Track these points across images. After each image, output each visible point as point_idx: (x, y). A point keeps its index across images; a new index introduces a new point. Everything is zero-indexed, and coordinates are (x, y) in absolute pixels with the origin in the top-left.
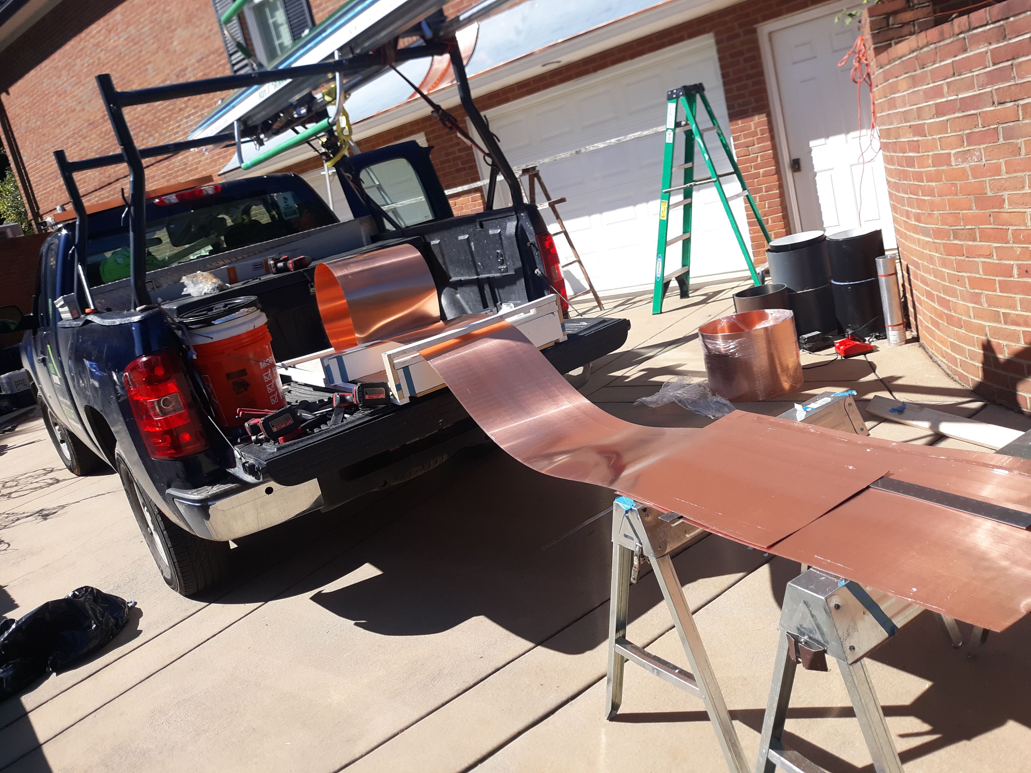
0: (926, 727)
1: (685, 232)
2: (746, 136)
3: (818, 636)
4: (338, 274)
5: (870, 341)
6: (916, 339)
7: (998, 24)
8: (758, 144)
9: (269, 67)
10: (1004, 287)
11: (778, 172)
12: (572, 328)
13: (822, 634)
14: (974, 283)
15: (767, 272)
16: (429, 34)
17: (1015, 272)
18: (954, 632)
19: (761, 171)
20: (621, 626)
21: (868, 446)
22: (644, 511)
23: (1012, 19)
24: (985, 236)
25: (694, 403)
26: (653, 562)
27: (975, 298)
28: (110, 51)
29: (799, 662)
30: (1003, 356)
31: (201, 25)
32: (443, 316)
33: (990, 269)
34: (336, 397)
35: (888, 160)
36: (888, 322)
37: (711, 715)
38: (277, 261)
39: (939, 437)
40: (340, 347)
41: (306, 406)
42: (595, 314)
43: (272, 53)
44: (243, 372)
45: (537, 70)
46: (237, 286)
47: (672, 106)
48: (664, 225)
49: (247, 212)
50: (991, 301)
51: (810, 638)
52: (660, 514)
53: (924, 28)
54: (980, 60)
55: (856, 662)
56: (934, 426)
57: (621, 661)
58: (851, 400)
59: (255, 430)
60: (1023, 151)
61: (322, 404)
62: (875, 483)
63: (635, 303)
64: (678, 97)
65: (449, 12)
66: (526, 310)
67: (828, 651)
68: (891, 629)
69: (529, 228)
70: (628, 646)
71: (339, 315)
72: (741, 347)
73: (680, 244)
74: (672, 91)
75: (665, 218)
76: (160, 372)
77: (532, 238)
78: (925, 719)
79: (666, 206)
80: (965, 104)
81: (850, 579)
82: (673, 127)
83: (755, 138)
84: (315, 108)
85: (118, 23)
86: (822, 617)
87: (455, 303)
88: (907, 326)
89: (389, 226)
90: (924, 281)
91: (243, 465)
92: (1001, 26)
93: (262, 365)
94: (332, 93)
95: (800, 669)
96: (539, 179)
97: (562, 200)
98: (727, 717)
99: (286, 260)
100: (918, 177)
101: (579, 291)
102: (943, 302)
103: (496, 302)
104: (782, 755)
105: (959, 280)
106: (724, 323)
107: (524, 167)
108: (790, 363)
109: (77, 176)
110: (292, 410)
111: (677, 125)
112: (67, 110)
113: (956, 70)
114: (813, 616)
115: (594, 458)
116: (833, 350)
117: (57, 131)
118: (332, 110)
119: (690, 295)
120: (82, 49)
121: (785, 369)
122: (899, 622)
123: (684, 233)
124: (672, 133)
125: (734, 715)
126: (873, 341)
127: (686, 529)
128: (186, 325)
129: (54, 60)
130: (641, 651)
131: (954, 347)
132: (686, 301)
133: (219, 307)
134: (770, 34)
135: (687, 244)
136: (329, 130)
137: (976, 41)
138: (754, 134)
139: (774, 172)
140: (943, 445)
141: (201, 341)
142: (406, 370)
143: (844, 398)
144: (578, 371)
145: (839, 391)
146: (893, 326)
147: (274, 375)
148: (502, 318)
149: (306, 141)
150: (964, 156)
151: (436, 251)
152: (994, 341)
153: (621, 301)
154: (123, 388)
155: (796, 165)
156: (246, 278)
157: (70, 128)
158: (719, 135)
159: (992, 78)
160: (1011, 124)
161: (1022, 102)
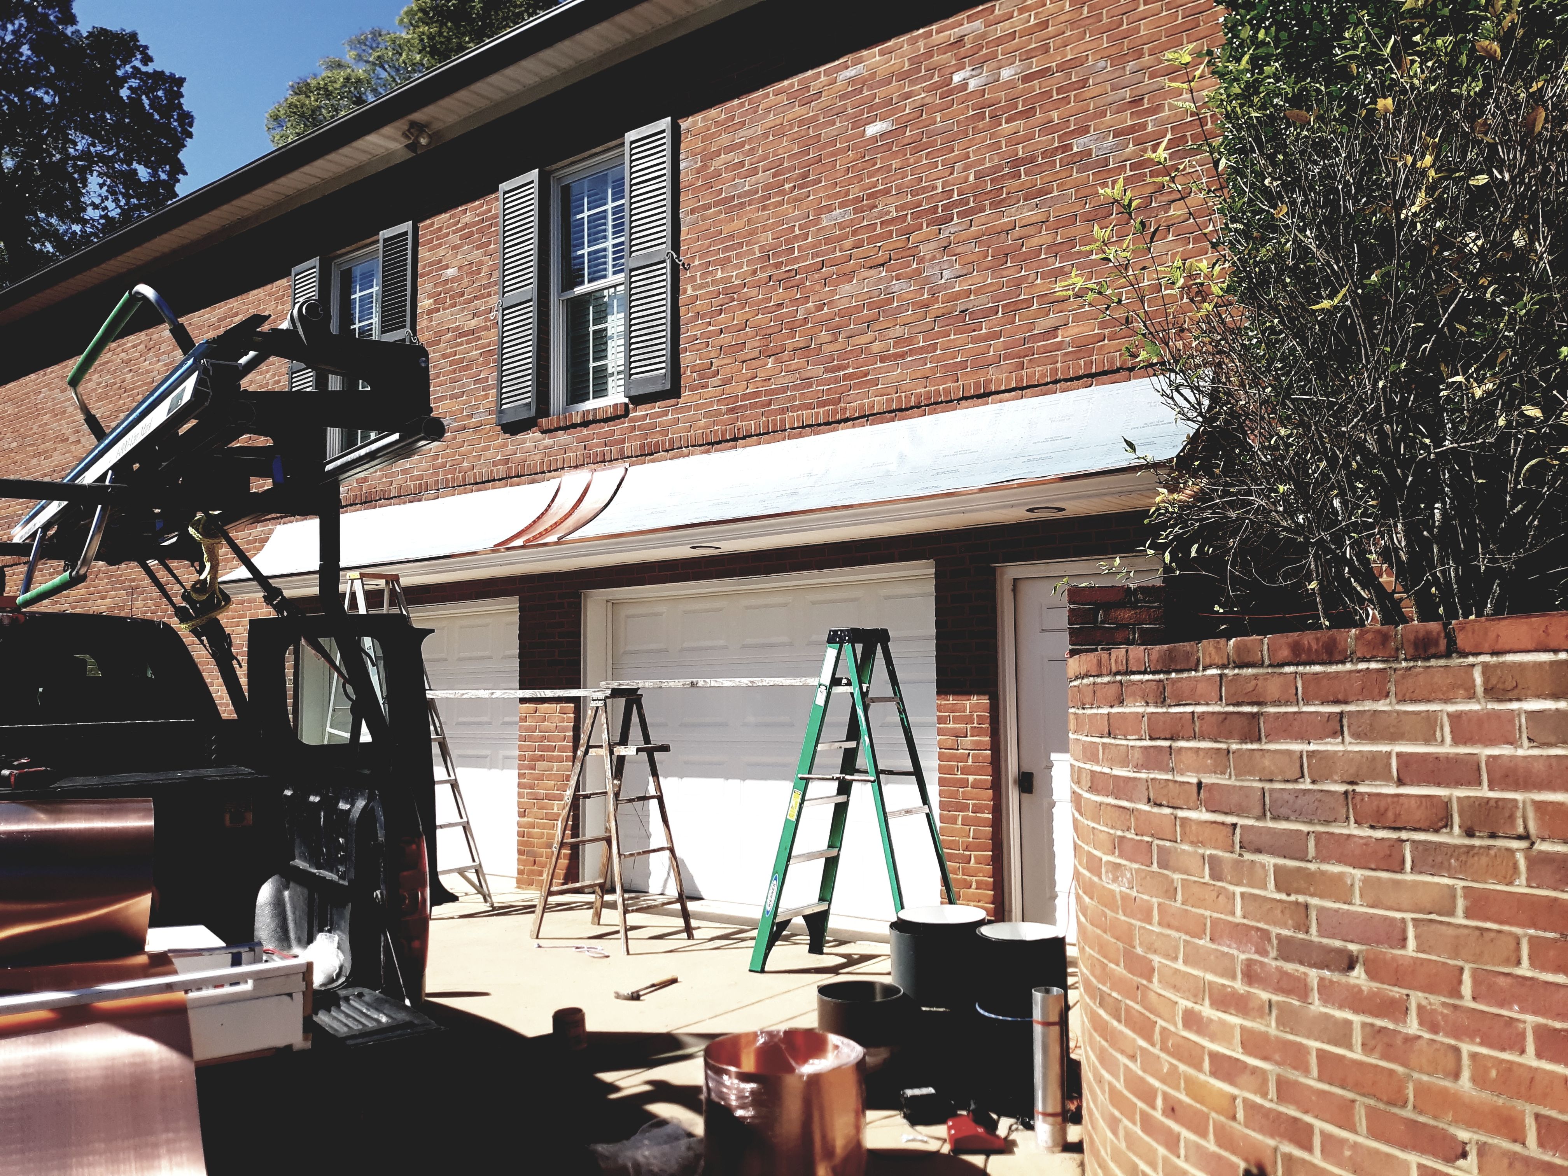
1: (831, 846)
2: (956, 720)
5: (1014, 1127)
6: (1076, 1148)
7: (1157, 677)
8: (972, 736)
11: (997, 786)
17: (1159, 1102)
19: (971, 778)
23: (1173, 675)
28: (142, 374)
31: (267, 372)
36: (1039, 1106)
45: (682, 551)
47: (831, 653)
48: (792, 829)
54: (1136, 725)
60: (1179, 896)
63: (743, 940)
64: (841, 643)
73: (819, 865)
74: (835, 632)
75: (794, 819)
79: (799, 800)
82: (828, 683)
83: (969, 726)
85: (164, 342)
92: (1160, 681)
96: (640, 708)
97: (665, 748)
107: (615, 685)
111: (836, 681)
112: (57, 437)
113: (1112, 728)
116: (941, 1130)
117: (34, 461)
119: (825, 950)
120: (107, 362)
123: (829, 847)
124: (825, 693)
126: (1017, 1129)
129: (66, 366)
134: (1016, 580)
135: (831, 865)
137: (1134, 693)
138: (969, 720)
139: (989, 785)
146: (1045, 1114)
150: (1114, 870)
153: (729, 929)
155: (1026, 783)
157: (52, 462)
158: (900, 713)
159: (1148, 759)
160: (1168, 844)
161: (1181, 814)
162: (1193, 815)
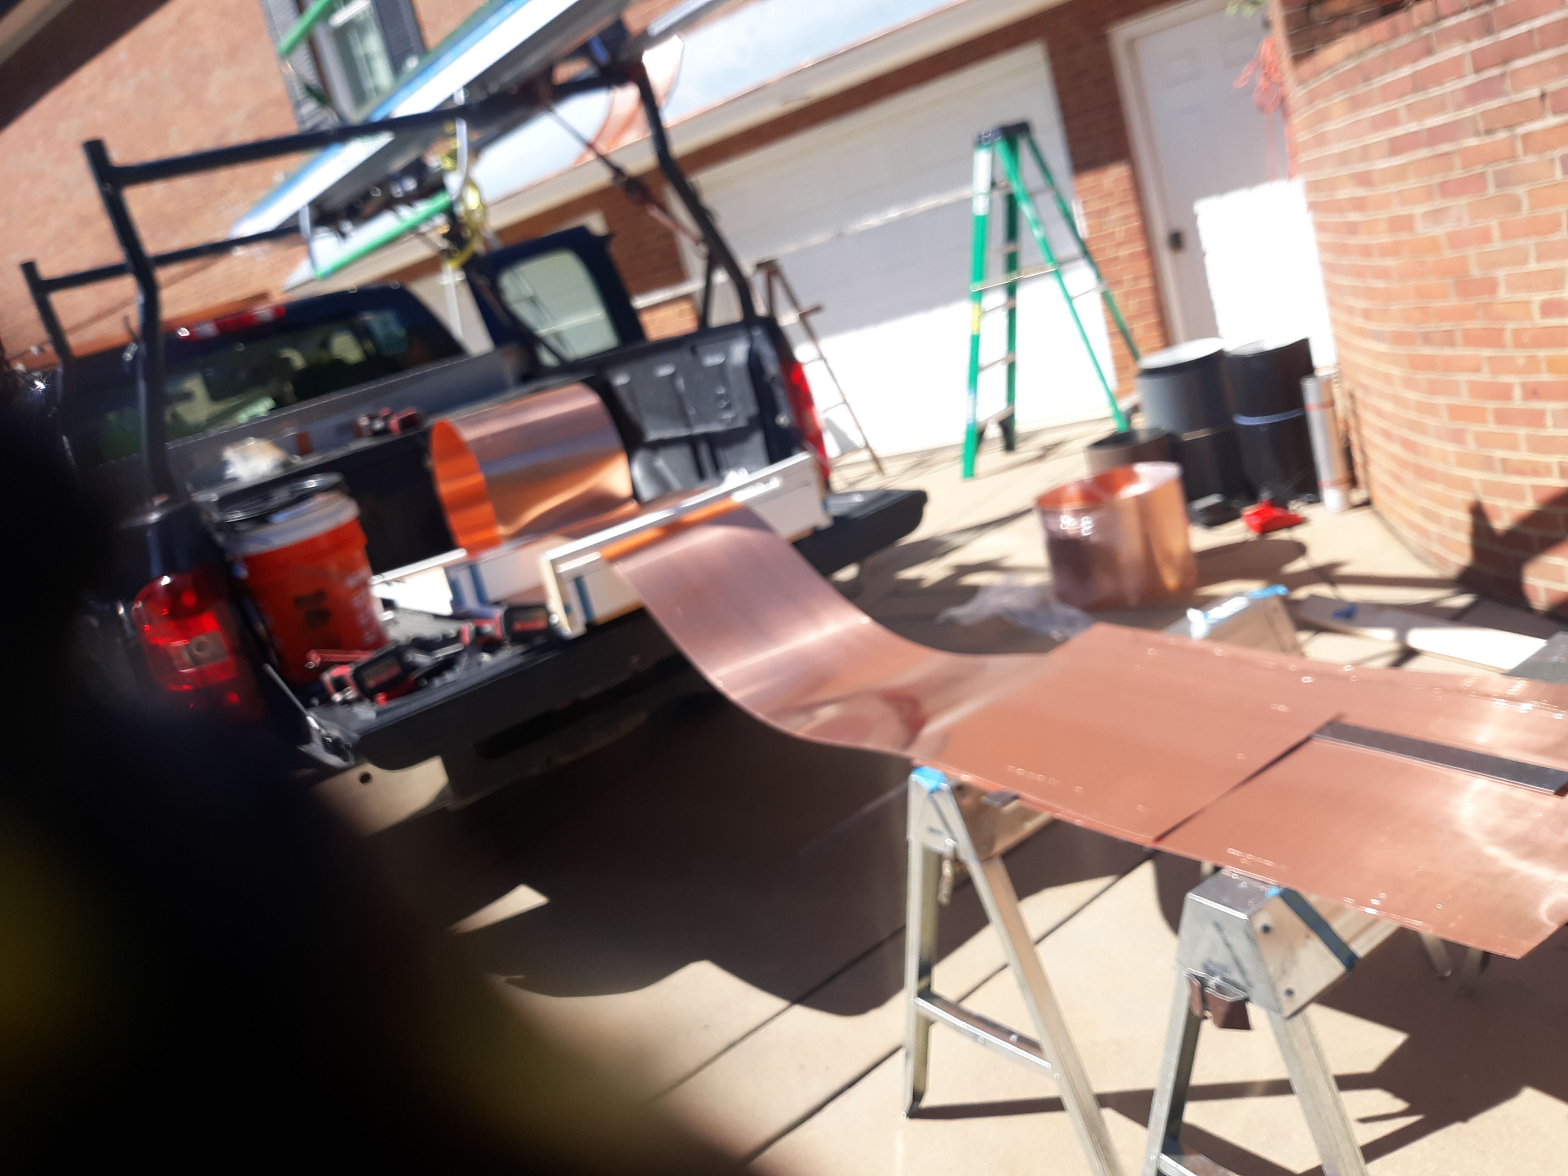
0: (1400, 1105)
1: (1009, 351)
3: (1236, 977)
4: (469, 434)
5: (1297, 507)
6: (1367, 503)
7: (1480, 11)
8: (1116, 210)
9: (355, 117)
10: (1502, 417)
11: (1150, 253)
12: (838, 507)
13: (1243, 972)
14: (1456, 412)
15: (1135, 409)
16: (602, 56)
17: (1517, 393)
18: (1439, 957)
19: (1124, 251)
20: (925, 971)
21: (1305, 673)
22: (959, 790)
23: (1501, 3)
24: (1471, 339)
25: (1030, 614)
26: (975, 869)
27: (1457, 437)
29: (1206, 1018)
30: (1501, 523)
32: (635, 495)
33: (1481, 391)
34: (468, 628)
35: (1321, 227)
36: (1324, 476)
37: (1068, 1101)
38: (372, 418)
39: (1408, 654)
40: (473, 549)
41: (424, 645)
42: (873, 483)
43: (360, 96)
44: (320, 595)
46: (312, 460)
47: (982, 160)
48: (975, 343)
49: (325, 344)
50: (1482, 440)
51: (1224, 979)
52: (983, 793)
53: (1366, 20)
54: (1454, 68)
55: (1295, 1014)
56: (1401, 636)
57: (926, 1024)
58: (1276, 603)
59: (340, 685)
60: (1525, 206)
61: (447, 641)
62: (1320, 731)
63: (934, 465)
64: (993, 143)
65: (634, 20)
66: (765, 480)
67: (1253, 999)
68: (1349, 960)
69: (767, 352)
70: (935, 1001)
71: (471, 499)
72: (1099, 527)
73: (1002, 369)
74: (981, 136)
76: (189, 600)
77: (772, 368)
78: (1398, 1093)
79: (977, 313)
80: (1435, 136)
81: (1285, 885)
82: (986, 190)
83: (1111, 202)
84: (429, 180)
85: (125, 63)
86: (1241, 946)
87: (654, 475)
88: (1352, 482)
89: (548, 359)
90: (1379, 413)
91: (324, 741)
93: (351, 582)
94: (453, 155)
95: (1208, 1028)
96: (782, 279)
97: (817, 309)
98: (1092, 1104)
99: (386, 419)
100: (1366, 251)
101: (847, 447)
102: (1409, 445)
103: (719, 469)
104: (1180, 1162)
105: (1430, 409)
106: (1073, 491)
107: (758, 260)
108: (1176, 546)
109: (59, 300)
110: (398, 652)
111: (993, 185)
113: (1419, 83)
114: (1228, 945)
115: (879, 710)
116: (1240, 524)
118: (453, 181)
119: (1020, 448)
121: (1169, 557)
122: (1361, 948)
123: (1007, 352)
124: (985, 200)
125: (1103, 1100)
126: (1300, 506)
127: (1025, 814)
128: (233, 525)
130: (954, 1008)
131: (1427, 514)
132: (1012, 458)
133: (281, 495)
134: (1131, 41)
135: (1011, 367)
136: (449, 212)
137: (1448, 37)
138: (1111, 195)
139: (1143, 254)
140: (1414, 665)
141: (254, 548)
142: (578, 582)
143: (1265, 600)
144: (848, 573)
145: (1254, 588)
146: (1331, 483)
147: (368, 598)
148: (728, 494)
149: (413, 230)
150: (1436, 216)
151: (623, 395)
152: (1488, 502)
153: (913, 462)
154: (133, 627)
155: (1176, 241)
156: (325, 448)
158: (1057, 199)
159: (1474, 94)
160: (1506, 165)
161: (1522, 130)
162: (1537, 126)
